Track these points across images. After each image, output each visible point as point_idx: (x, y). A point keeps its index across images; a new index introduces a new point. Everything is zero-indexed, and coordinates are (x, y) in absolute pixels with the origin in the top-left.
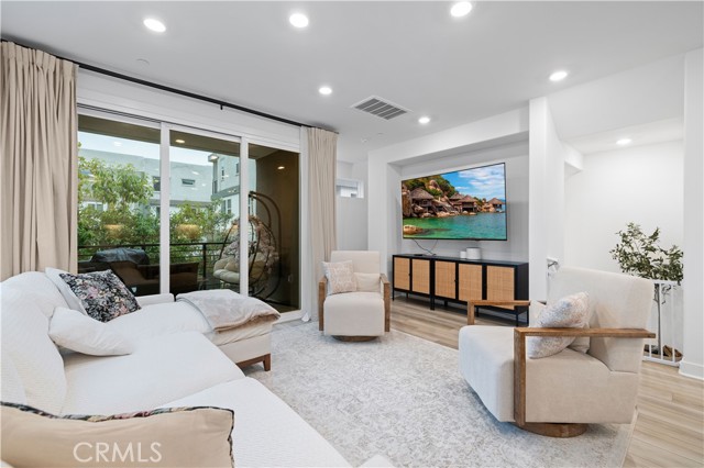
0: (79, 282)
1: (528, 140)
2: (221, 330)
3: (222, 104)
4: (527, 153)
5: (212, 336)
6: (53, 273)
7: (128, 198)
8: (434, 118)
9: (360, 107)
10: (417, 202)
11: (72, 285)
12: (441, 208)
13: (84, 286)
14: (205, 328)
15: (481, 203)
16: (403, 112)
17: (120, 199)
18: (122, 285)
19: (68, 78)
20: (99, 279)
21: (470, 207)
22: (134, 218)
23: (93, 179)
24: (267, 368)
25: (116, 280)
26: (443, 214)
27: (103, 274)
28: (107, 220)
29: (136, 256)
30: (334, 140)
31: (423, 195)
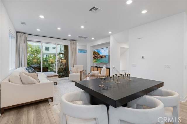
0: (28, 69)
1: (110, 43)
2: (48, 77)
3: (52, 38)
4: (110, 46)
5: (47, 78)
6: (24, 68)
7: (37, 54)
8: (95, 38)
9: (78, 37)
10: (95, 56)
11: (27, 69)
12: (98, 57)
13: (28, 70)
14: (46, 76)
15: (103, 56)
16: (87, 38)
17: (36, 54)
18: (34, 70)
19: (26, 37)
20: (30, 69)
21: (102, 57)
22: (39, 58)
23: (30, 49)
24: (57, 84)
25: (33, 69)
26: (98, 58)
27: (31, 68)
28: (33, 59)
29: (38, 66)
30: (76, 42)
31: (96, 55)
